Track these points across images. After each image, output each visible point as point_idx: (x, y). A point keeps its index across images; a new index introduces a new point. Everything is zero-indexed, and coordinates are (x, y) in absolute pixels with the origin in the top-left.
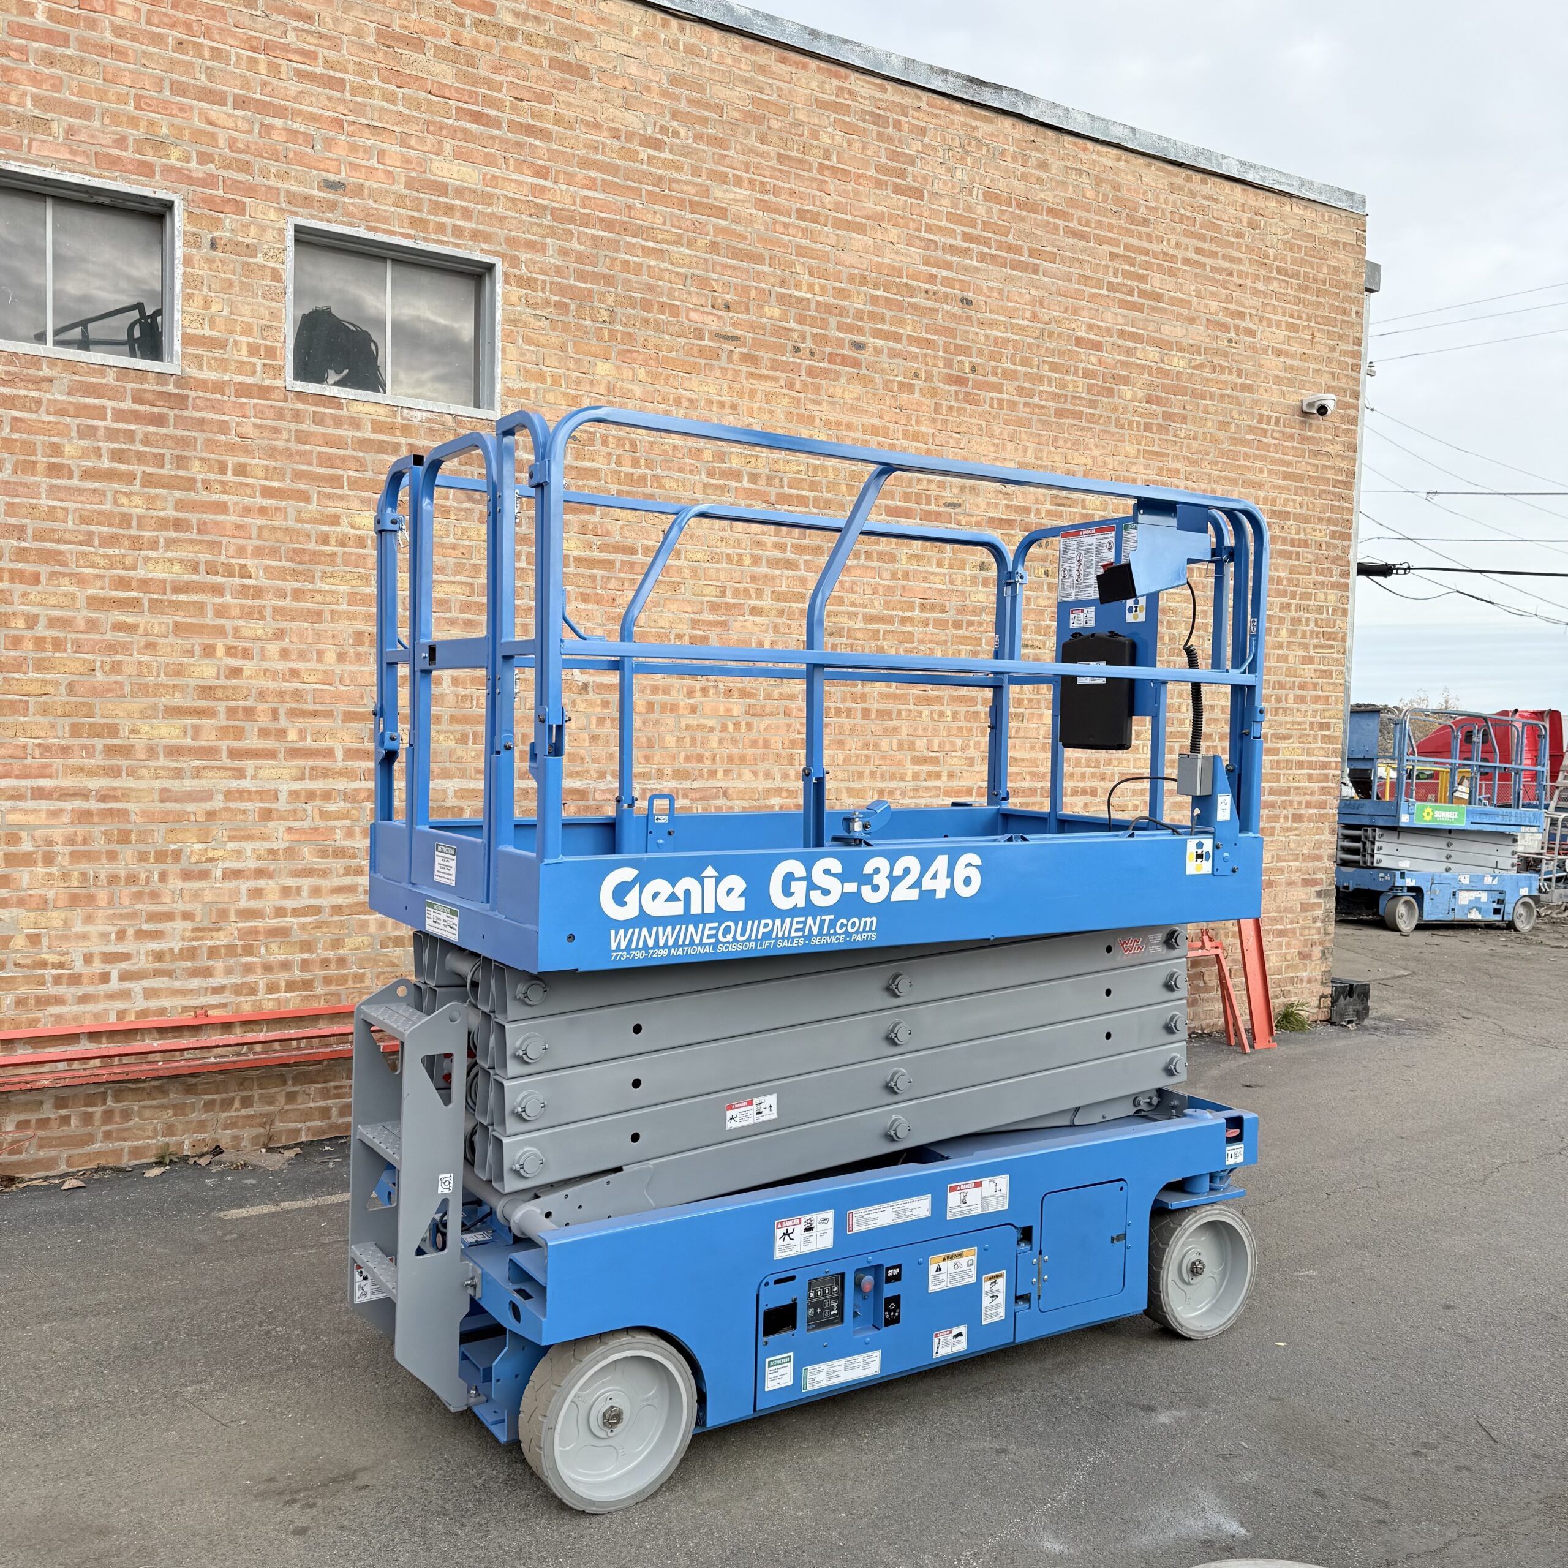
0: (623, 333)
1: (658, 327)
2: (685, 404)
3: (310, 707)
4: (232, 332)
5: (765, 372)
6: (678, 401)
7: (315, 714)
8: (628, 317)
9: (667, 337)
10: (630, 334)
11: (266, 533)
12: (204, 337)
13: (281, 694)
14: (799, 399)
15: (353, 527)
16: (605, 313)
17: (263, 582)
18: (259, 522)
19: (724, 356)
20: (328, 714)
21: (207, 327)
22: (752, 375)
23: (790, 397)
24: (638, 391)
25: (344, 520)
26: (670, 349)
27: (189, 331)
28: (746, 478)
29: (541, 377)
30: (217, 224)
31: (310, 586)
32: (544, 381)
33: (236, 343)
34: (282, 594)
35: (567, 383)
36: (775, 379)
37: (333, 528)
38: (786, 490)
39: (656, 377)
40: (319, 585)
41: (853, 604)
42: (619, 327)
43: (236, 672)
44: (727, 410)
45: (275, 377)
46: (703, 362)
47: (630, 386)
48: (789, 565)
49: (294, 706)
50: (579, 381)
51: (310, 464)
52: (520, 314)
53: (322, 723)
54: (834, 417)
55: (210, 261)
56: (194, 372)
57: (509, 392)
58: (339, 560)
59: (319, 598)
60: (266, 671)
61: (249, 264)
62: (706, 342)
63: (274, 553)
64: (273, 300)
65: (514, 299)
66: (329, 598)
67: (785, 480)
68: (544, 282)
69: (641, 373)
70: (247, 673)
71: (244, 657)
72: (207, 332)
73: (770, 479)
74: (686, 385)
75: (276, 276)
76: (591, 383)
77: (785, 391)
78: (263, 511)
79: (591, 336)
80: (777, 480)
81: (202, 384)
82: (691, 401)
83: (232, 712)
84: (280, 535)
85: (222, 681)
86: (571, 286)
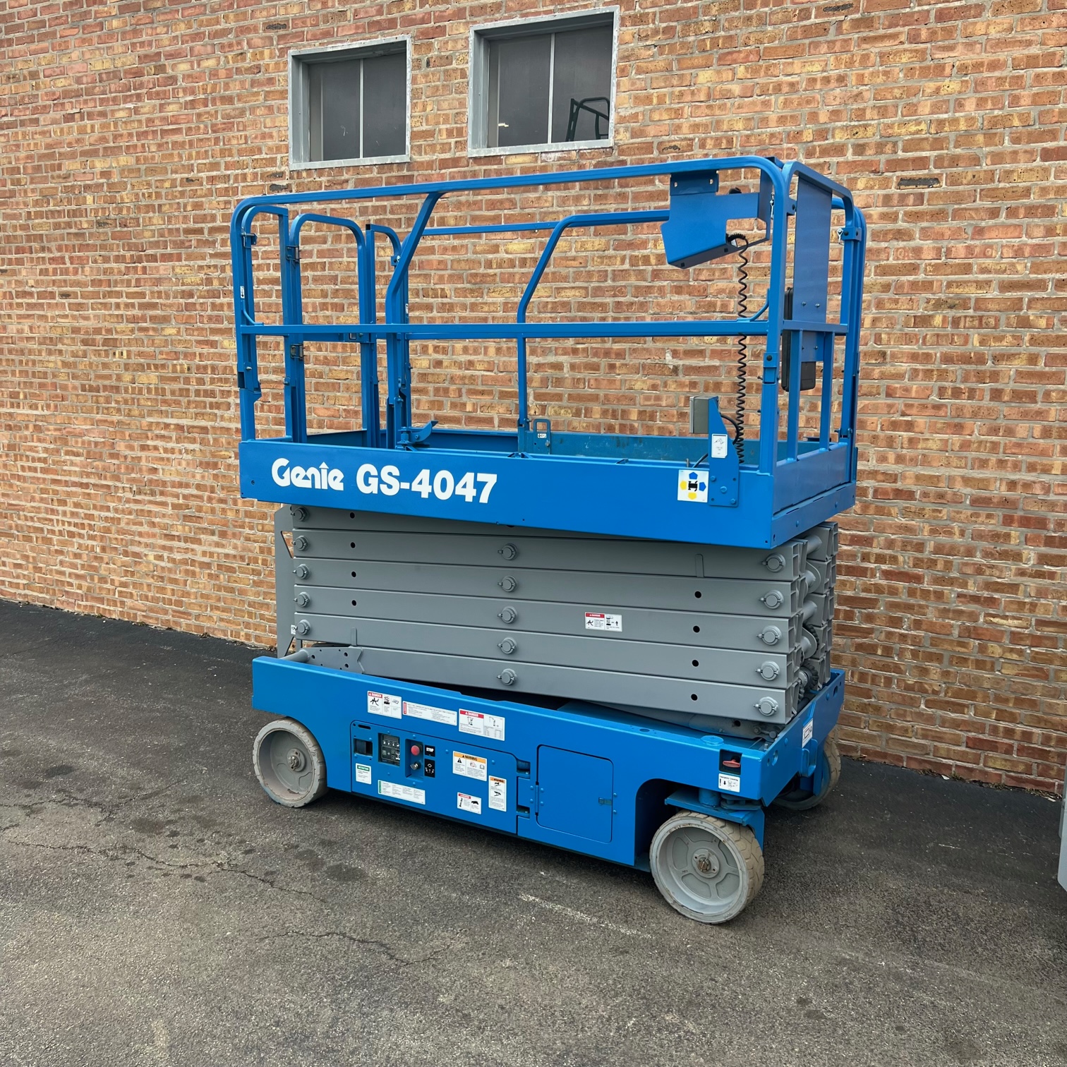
0: (726, 38)
1: (762, 20)
2: (785, 89)
3: (480, 388)
4: (438, 123)
5: (881, 32)
6: (778, 88)
7: (482, 393)
8: (730, 20)
9: (770, 28)
10: (731, 36)
11: (455, 265)
12: (423, 131)
13: (463, 378)
14: (924, 52)
15: (507, 253)
16: (707, 24)
17: (455, 300)
18: (451, 257)
19: (832, 30)
20: (490, 393)
21: (424, 124)
22: (865, 40)
23: (911, 51)
24: (736, 88)
25: (502, 248)
26: (772, 40)
27: (415, 129)
28: (850, 151)
29: (648, 99)
30: (429, 47)
31: (480, 300)
32: (651, 102)
33: (440, 130)
34: (464, 307)
35: (671, 99)
36: (893, 36)
37: (495, 255)
38: (901, 154)
39: (756, 71)
40: (487, 299)
41: (984, 270)
42: (723, 33)
43: (439, 364)
44: (833, 84)
45: (462, 150)
46: (807, 41)
47: (729, 86)
48: (900, 235)
49: (472, 387)
50: (681, 94)
51: (481, 209)
52: (633, 50)
53: (486, 399)
54: (970, 58)
55: (426, 76)
56: (417, 158)
57: (622, 120)
58: (498, 279)
59: (486, 309)
60: (455, 362)
61: (447, 70)
62: (813, 20)
63: (460, 278)
64: (461, 93)
65: (628, 38)
66: (492, 308)
67: (900, 145)
68: (654, 14)
69: (741, 70)
70: (445, 364)
71: (443, 354)
72: (425, 127)
73: (880, 148)
74: (789, 70)
75: (463, 74)
76: (693, 93)
77: (906, 46)
78: (454, 248)
79: (695, 49)
80: (889, 146)
81: (422, 165)
82: (792, 85)
83: (437, 390)
84: (463, 265)
85: (432, 370)
86: (678, 10)
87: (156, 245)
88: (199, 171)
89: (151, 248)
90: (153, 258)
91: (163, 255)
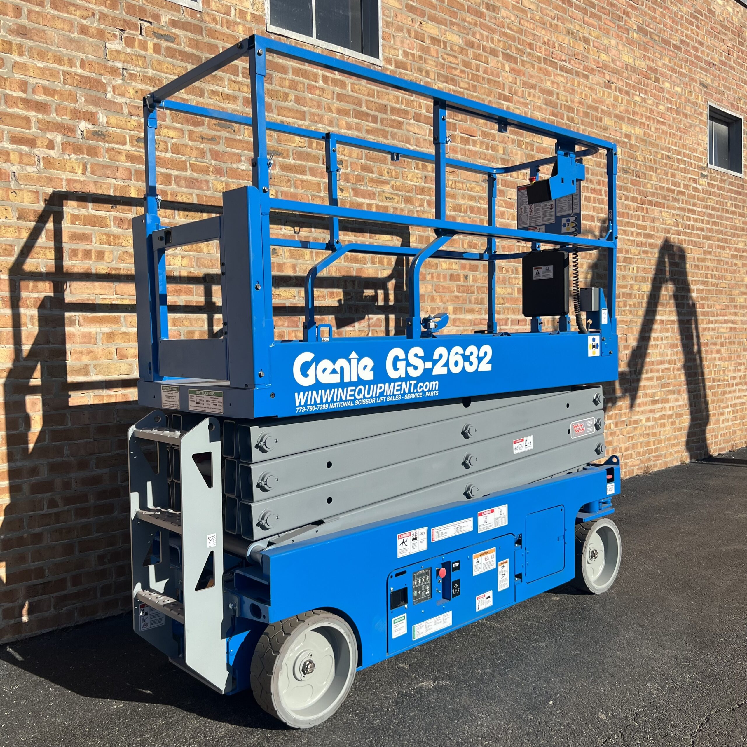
87: (653, 194)
88: (673, 153)
89: (651, 196)
90: (651, 203)
91: (657, 202)
